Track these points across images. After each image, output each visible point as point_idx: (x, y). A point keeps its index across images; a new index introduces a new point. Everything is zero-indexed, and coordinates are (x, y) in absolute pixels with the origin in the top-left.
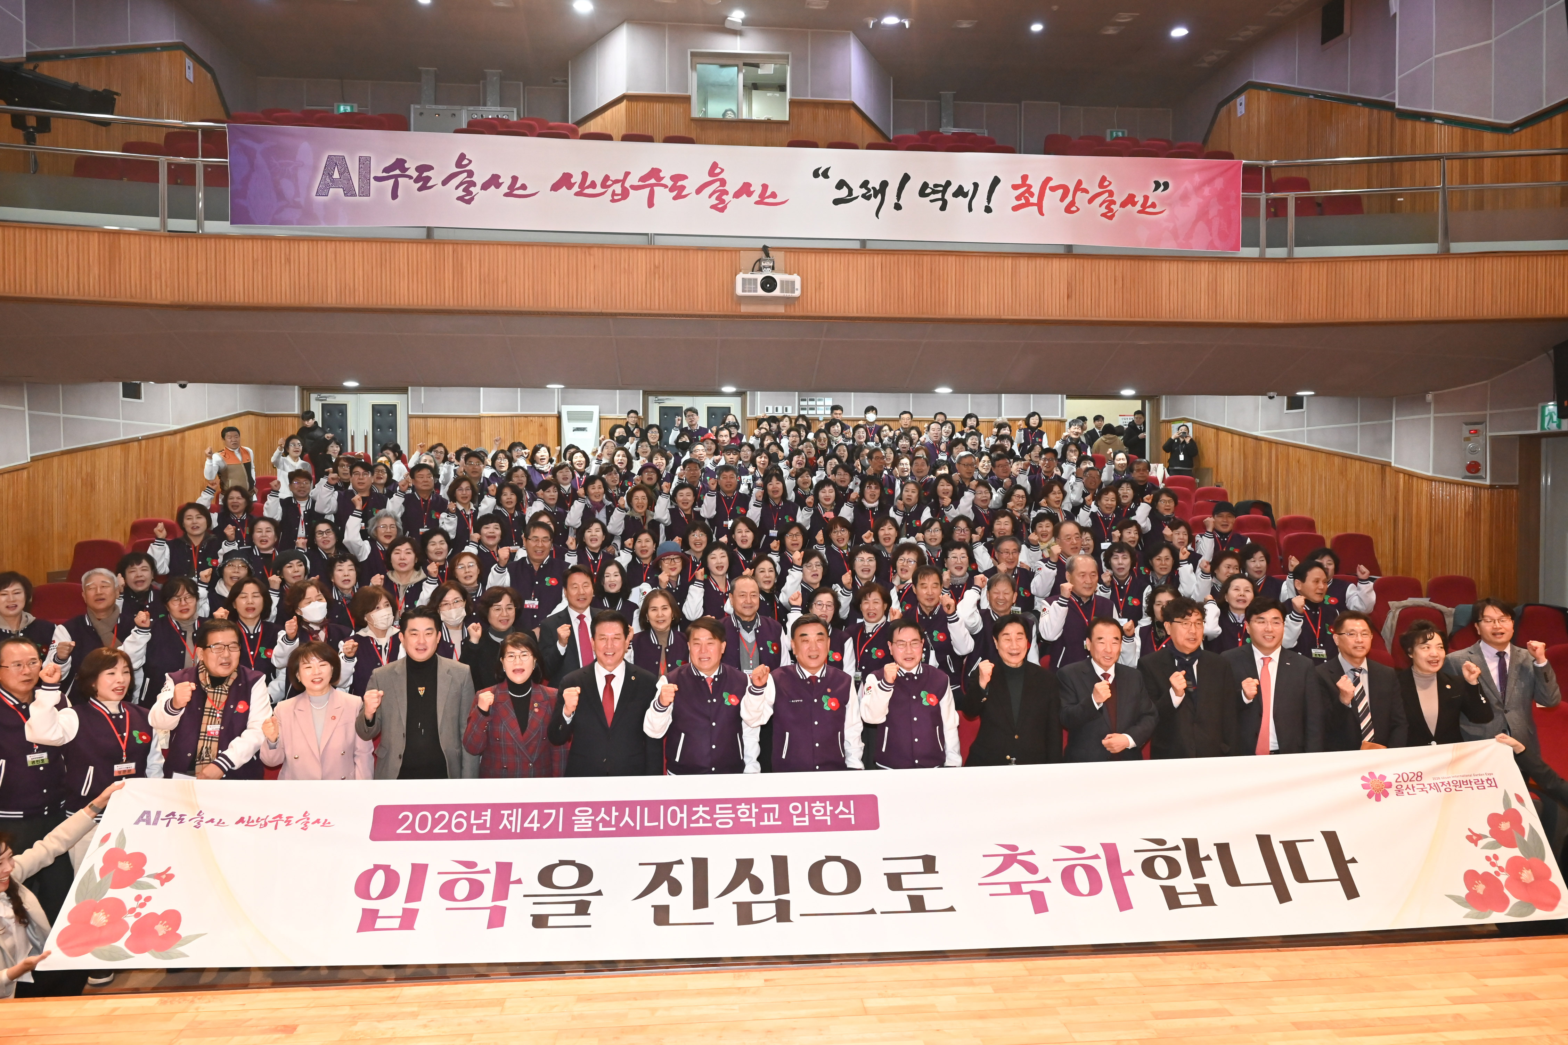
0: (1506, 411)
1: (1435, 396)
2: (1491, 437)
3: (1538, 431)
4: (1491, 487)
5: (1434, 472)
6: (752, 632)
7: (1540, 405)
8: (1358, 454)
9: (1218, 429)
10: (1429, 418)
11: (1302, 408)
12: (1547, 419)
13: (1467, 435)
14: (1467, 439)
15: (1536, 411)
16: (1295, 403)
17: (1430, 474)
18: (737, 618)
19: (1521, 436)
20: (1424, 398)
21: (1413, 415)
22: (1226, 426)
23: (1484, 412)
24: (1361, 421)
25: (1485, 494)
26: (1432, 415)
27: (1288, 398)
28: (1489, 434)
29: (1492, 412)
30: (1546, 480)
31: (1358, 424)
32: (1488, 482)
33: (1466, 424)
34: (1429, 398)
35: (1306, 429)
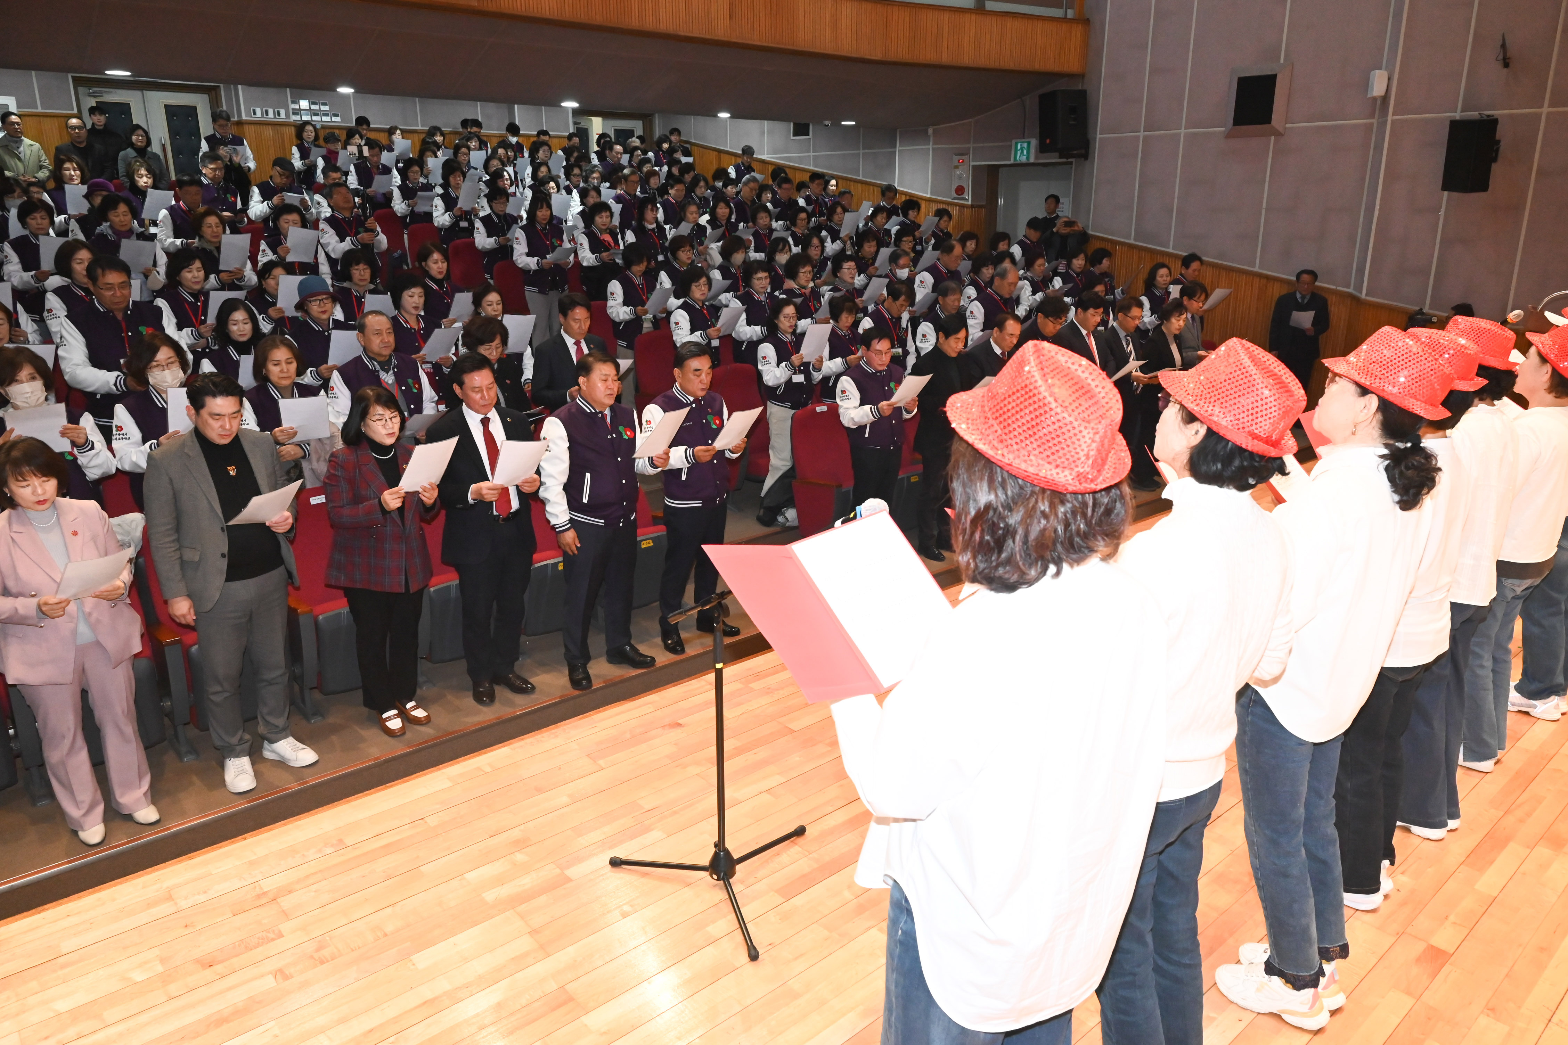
0: (986, 145)
1: (934, 130)
2: (973, 166)
3: (1012, 161)
4: (972, 206)
5: (932, 194)
6: (391, 372)
7: (1014, 142)
8: (861, 178)
9: (720, 151)
10: (929, 149)
11: (808, 134)
12: (1019, 153)
13: (955, 163)
14: (956, 167)
15: (1011, 146)
16: (801, 130)
17: (928, 196)
18: (371, 358)
19: (989, 166)
20: (926, 132)
21: (914, 145)
22: (728, 149)
23: (968, 145)
24: (863, 149)
25: (967, 212)
26: (931, 147)
27: (794, 124)
28: (972, 163)
29: (975, 145)
30: (1001, 202)
31: (861, 151)
32: (970, 203)
33: (956, 155)
34: (930, 131)
35: (812, 154)
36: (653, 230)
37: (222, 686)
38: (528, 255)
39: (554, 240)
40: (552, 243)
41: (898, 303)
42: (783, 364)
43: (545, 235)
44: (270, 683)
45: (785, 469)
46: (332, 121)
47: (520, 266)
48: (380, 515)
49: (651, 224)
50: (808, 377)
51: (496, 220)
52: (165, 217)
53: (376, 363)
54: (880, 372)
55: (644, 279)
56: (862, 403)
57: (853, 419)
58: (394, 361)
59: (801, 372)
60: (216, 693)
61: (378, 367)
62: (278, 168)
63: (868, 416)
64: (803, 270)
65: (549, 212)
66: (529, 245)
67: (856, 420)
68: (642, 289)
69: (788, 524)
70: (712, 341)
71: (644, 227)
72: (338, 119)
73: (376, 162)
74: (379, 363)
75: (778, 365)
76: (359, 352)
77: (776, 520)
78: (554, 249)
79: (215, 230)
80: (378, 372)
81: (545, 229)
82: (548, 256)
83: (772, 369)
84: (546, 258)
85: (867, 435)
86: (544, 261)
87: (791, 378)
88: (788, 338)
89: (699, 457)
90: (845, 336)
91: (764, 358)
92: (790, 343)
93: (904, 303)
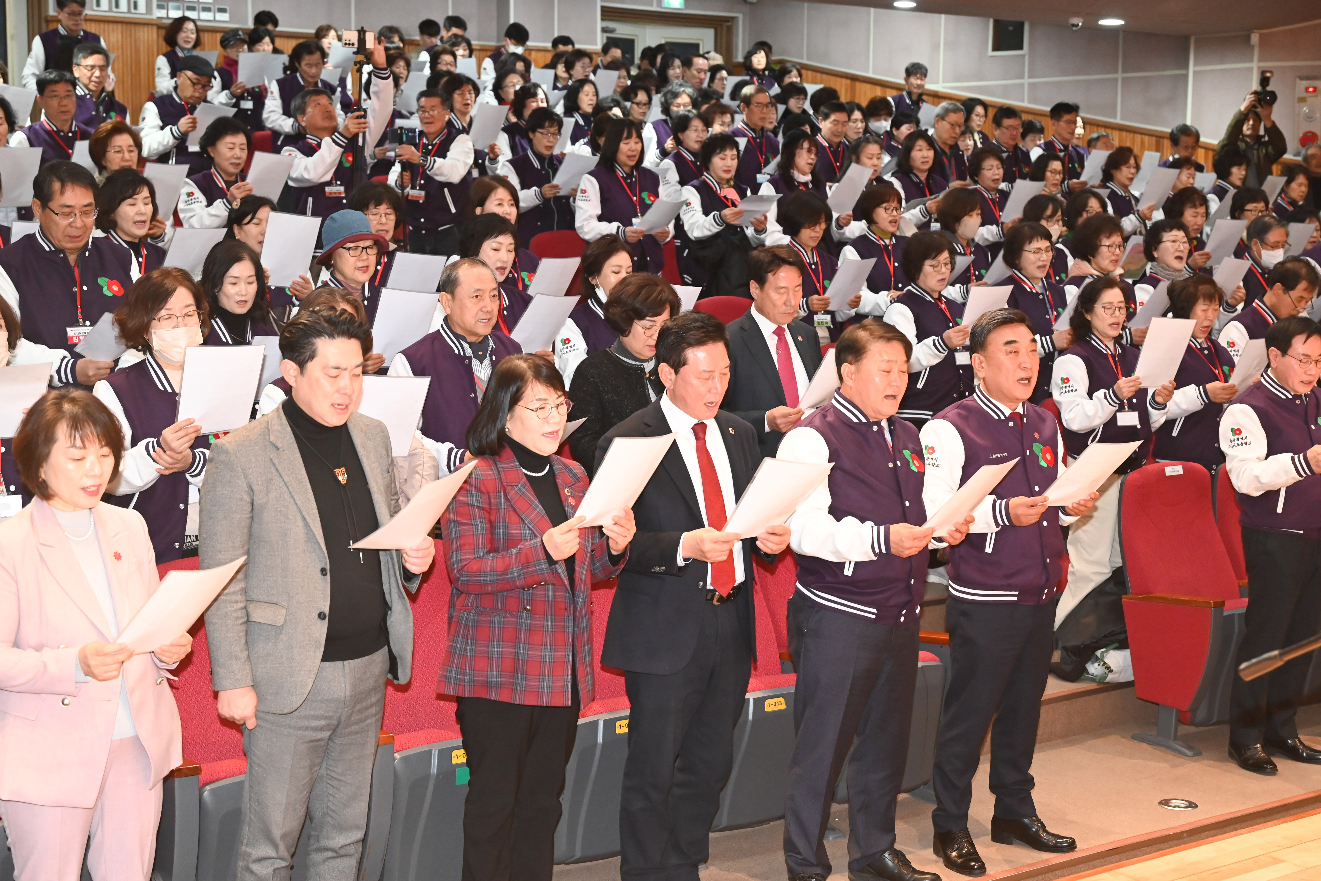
1: (1261, 36)
6: (487, 361)
8: (1118, 120)
10: (1252, 69)
11: (1020, 47)
13: (1301, 93)
14: (1302, 100)
16: (1008, 40)
18: (458, 337)
20: (1248, 39)
21: (1222, 62)
24: (1124, 71)
26: (1255, 65)
31: (1120, 76)
33: (1302, 78)
34: (1255, 38)
35: (1026, 81)
36: (805, 184)
37: (276, 847)
38: (600, 218)
39: (645, 195)
40: (642, 200)
41: (1295, 294)
42: (1100, 394)
43: (629, 185)
44: (338, 854)
45: (1098, 580)
46: (215, 21)
47: (587, 237)
48: (545, 566)
49: (804, 174)
50: (1145, 418)
51: (537, 164)
52: (20, 142)
53: (466, 346)
54: (1299, 397)
55: (819, 255)
56: (1272, 451)
57: (1257, 478)
58: (491, 344)
59: (1132, 408)
60: (260, 860)
61: (469, 352)
62: (189, 73)
63: (1287, 472)
64: (1106, 242)
65: (639, 146)
66: (605, 200)
67: (1264, 480)
68: (816, 271)
69: (1110, 678)
70: (957, 355)
71: (792, 179)
72: (224, 17)
73: (313, 77)
74: (471, 345)
75: (1090, 394)
76: (436, 324)
77: (1085, 670)
78: (645, 208)
79: (127, 156)
80: (470, 358)
81: (630, 175)
82: (634, 221)
83: (1079, 400)
84: (631, 224)
85: (1279, 510)
86: (629, 229)
87: (1114, 418)
88: (1108, 347)
89: (1017, 516)
90: (1202, 349)
91: (1065, 380)
92: (1113, 356)
93: (1305, 294)
